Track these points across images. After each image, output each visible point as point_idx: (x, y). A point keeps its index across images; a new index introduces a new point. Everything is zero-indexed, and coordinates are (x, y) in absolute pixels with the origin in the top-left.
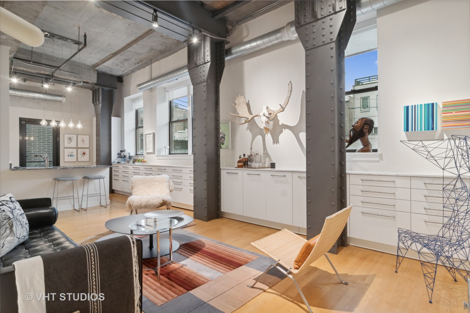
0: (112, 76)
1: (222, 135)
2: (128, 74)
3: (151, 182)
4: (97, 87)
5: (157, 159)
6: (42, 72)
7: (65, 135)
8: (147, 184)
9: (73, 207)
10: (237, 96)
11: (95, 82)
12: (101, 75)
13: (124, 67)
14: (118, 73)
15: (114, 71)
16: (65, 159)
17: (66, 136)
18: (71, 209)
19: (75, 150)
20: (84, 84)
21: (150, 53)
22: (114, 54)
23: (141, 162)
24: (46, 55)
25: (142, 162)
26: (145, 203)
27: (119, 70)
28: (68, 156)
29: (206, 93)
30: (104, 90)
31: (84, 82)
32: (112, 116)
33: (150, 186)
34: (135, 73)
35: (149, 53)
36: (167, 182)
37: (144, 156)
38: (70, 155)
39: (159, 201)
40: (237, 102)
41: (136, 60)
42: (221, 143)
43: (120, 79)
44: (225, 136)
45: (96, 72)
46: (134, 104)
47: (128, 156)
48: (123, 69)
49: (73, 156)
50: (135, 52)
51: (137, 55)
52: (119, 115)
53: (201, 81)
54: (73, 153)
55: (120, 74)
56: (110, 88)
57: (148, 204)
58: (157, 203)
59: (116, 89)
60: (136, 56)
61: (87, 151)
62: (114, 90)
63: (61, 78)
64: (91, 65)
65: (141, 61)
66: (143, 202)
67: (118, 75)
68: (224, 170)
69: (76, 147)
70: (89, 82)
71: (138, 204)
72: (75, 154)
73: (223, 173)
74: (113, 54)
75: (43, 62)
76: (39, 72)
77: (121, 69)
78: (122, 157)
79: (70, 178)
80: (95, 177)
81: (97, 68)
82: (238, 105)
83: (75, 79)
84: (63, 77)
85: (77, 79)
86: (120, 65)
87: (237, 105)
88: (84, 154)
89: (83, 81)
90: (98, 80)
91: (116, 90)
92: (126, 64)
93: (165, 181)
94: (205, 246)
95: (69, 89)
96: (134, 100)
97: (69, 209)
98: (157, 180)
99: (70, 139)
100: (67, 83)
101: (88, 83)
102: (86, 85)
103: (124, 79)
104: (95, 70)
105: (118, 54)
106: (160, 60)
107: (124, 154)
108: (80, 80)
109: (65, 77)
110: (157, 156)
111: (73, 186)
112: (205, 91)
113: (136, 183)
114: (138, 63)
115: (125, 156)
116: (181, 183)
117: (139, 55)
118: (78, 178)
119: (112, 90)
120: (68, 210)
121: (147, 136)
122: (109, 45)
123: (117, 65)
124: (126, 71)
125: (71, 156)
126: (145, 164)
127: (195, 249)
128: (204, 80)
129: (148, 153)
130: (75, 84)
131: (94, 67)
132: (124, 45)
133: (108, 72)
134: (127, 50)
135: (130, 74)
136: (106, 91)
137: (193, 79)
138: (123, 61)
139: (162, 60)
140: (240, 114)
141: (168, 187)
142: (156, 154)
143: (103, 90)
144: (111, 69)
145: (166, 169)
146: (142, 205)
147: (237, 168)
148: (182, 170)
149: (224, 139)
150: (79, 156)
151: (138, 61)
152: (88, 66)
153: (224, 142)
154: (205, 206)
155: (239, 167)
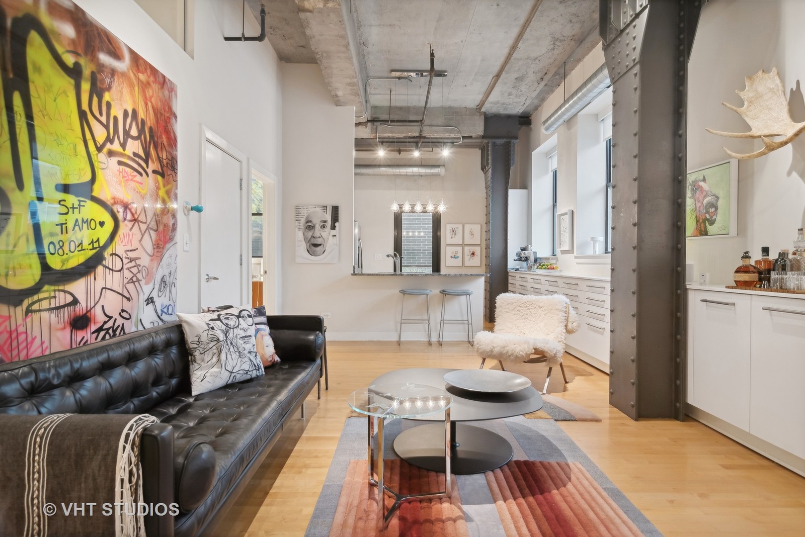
0: (509, 117)
1: (710, 198)
2: (536, 108)
3: (530, 307)
4: (485, 141)
5: (577, 263)
6: (410, 134)
7: (447, 225)
8: (522, 311)
9: (427, 337)
10: (750, 78)
11: (482, 133)
12: (490, 120)
13: (522, 94)
14: (517, 109)
15: (510, 106)
16: (448, 263)
17: (449, 227)
18: (425, 340)
19: (460, 249)
20: (466, 140)
21: (556, 50)
22: (498, 76)
23: (545, 268)
24: (414, 108)
25: (548, 269)
26: (499, 348)
27: (516, 103)
28: (451, 257)
29: (638, 92)
30: (496, 145)
31: (464, 137)
32: (508, 187)
33: (526, 317)
34: (548, 100)
35: (553, 49)
36: (562, 311)
37: (557, 258)
38: (453, 256)
39: (527, 350)
40: (745, 95)
41: (536, 73)
42: (708, 220)
43: (525, 120)
44: (717, 201)
45: (483, 117)
46: (550, 160)
47: (532, 259)
48: (523, 99)
49: (458, 257)
50: (527, 59)
51: (534, 62)
52: (525, 185)
53: (627, 66)
54: (457, 252)
55: (521, 111)
56: (505, 140)
57: (504, 352)
58: (521, 353)
59: (516, 138)
60: (533, 65)
61: (477, 250)
62: (513, 141)
63: (432, 138)
64: (475, 107)
65: (546, 73)
66: (496, 345)
67: (520, 113)
68: (697, 293)
69: (462, 243)
70: (473, 135)
71: (488, 349)
72: (460, 255)
73: (694, 302)
74: (496, 76)
75: (412, 118)
76: (406, 135)
77: (518, 100)
78: (523, 259)
79: (422, 291)
80: (456, 292)
81: (483, 110)
82: (751, 102)
83: (453, 136)
84: (436, 136)
85: (455, 133)
86: (514, 92)
87: (746, 103)
88: (473, 254)
89: (462, 136)
90: (485, 130)
91: (515, 141)
92: (523, 88)
93: (557, 309)
94: (565, 486)
95: (446, 153)
96: (548, 155)
97: (422, 340)
98: (541, 305)
99: (454, 231)
100: (442, 144)
101: (471, 137)
102: (467, 142)
103: (533, 118)
104: (480, 113)
105: (502, 73)
106: (584, 57)
107: (525, 254)
108: (459, 135)
109: (439, 135)
110: (576, 257)
111: (427, 304)
112: (636, 89)
113: (501, 307)
114: (542, 79)
115: (526, 258)
116: (602, 317)
117: (537, 61)
118: (431, 291)
119: (510, 142)
120: (420, 341)
121: (562, 217)
122: (483, 60)
123: (510, 94)
124: (528, 102)
125: (455, 257)
126: (553, 272)
127: (533, 483)
128: (634, 60)
129: (563, 252)
130: (453, 143)
131: (479, 108)
132: (506, 51)
133: (502, 111)
134: (512, 58)
135: (540, 106)
136: (501, 145)
137: (613, 68)
138: (515, 83)
139: (587, 57)
140: (754, 130)
141: (561, 322)
142: (575, 254)
143: (494, 145)
144: (504, 105)
145: (578, 284)
146: (495, 353)
147: (732, 287)
148: (604, 288)
149: (717, 209)
150: (467, 258)
151: (540, 75)
152: (471, 109)
153: (714, 217)
154: (632, 381)
155: (740, 284)
